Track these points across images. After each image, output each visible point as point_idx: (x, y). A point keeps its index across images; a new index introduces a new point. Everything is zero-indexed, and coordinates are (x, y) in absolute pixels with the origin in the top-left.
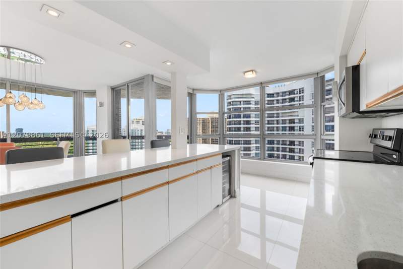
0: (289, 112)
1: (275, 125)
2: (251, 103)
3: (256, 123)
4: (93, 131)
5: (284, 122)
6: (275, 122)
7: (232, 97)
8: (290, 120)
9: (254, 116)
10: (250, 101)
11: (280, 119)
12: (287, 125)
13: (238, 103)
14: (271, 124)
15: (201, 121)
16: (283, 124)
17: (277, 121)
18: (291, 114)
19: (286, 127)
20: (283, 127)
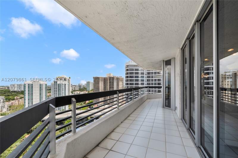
0: (158, 76)
1: (151, 82)
2: (139, 70)
3: (141, 80)
4: (29, 85)
5: (155, 80)
6: (151, 80)
7: (129, 66)
8: (158, 79)
9: (140, 77)
10: (138, 69)
11: (154, 78)
12: (157, 82)
13: (132, 70)
14: (149, 81)
15: (103, 79)
16: (155, 81)
17: (152, 80)
18: (158, 77)
19: (156, 83)
20: (155, 83)
